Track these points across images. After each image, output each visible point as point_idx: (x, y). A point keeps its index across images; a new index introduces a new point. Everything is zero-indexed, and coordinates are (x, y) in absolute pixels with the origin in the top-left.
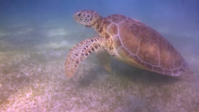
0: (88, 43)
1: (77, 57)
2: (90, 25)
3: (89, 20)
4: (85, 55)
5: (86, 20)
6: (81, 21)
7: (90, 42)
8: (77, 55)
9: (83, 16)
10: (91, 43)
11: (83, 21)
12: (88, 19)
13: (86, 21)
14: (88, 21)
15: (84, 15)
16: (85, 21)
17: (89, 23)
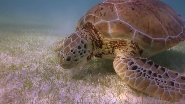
0: (143, 73)
1: (175, 82)
2: (90, 53)
3: (85, 50)
4: (166, 72)
5: (81, 54)
6: (78, 62)
7: (139, 71)
8: (172, 84)
9: (74, 55)
10: (140, 69)
11: (80, 59)
12: (83, 50)
13: (83, 54)
14: (85, 52)
15: (74, 53)
16: (82, 57)
17: (87, 52)
